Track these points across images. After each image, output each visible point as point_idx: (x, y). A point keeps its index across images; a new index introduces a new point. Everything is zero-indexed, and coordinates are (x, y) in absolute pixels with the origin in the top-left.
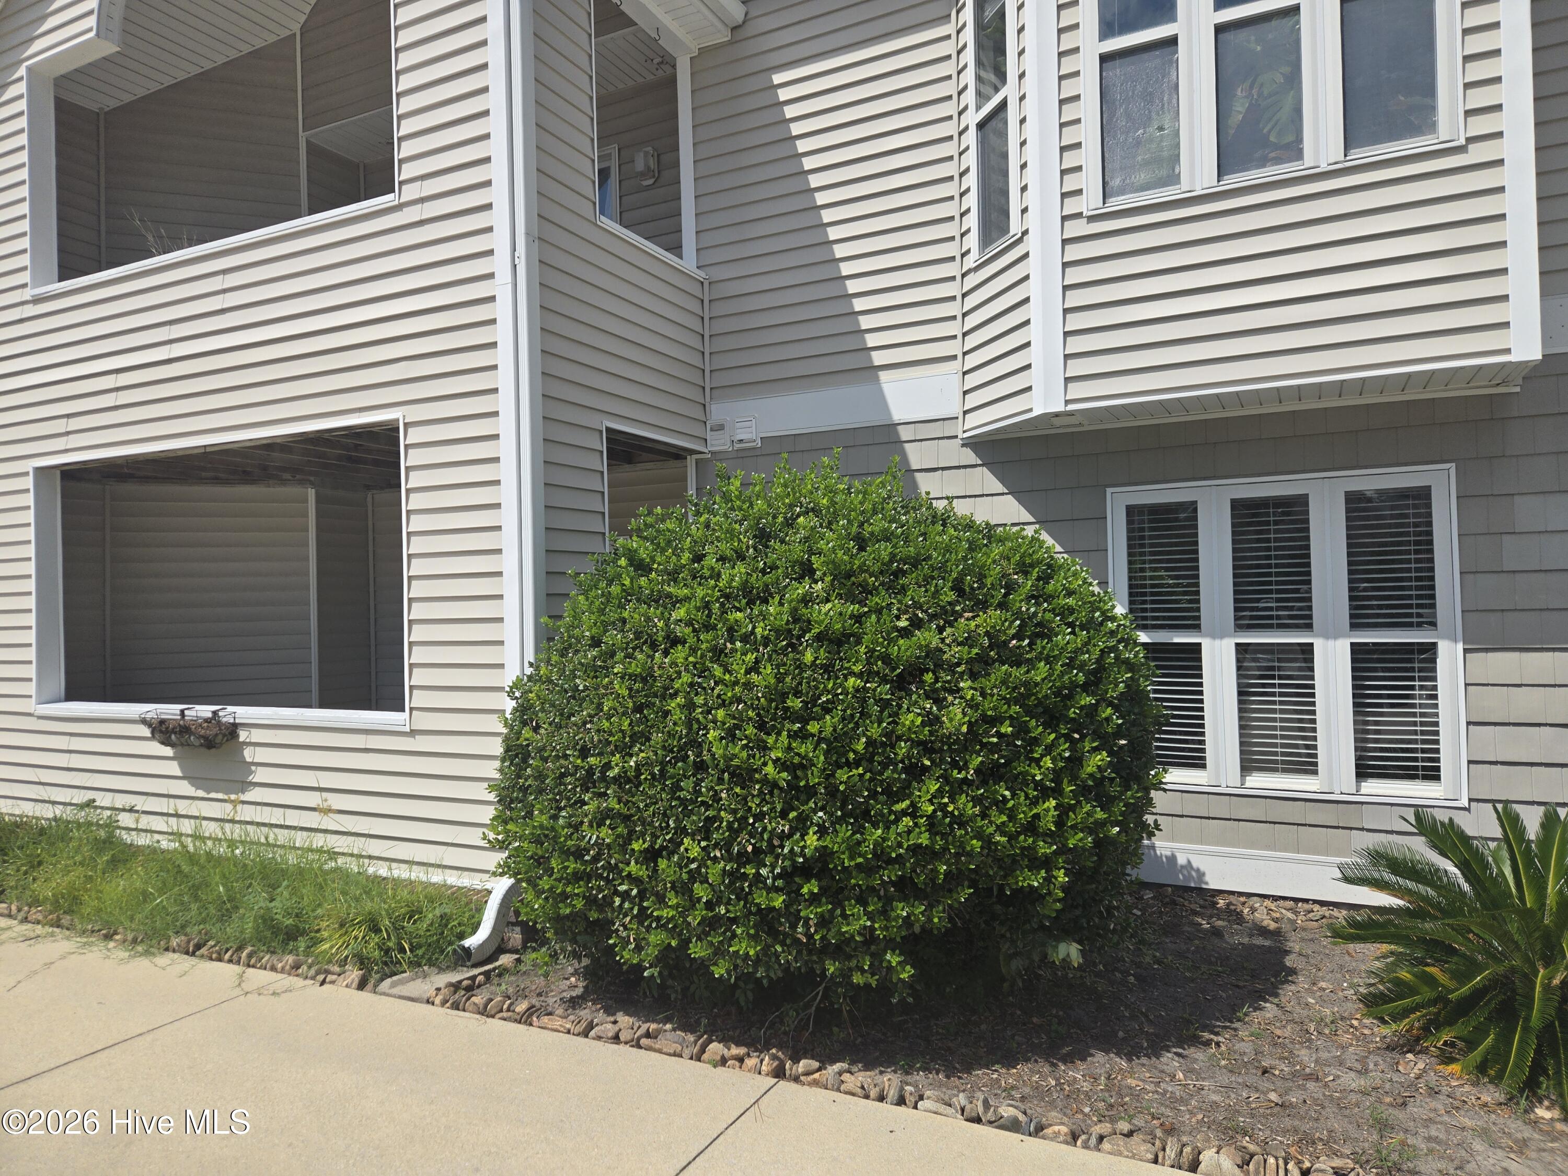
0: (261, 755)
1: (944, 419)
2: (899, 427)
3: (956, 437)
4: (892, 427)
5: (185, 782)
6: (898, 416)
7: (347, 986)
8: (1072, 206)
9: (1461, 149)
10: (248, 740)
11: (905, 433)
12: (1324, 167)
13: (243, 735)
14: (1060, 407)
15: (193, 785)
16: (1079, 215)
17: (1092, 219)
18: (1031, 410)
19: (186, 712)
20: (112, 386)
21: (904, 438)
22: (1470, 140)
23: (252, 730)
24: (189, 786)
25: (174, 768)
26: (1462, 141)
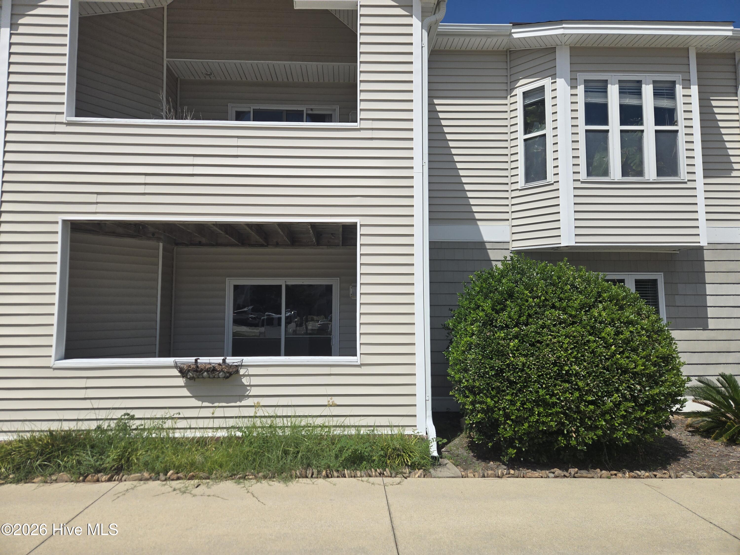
0: (255, 381)
1: (504, 242)
2: (486, 243)
3: (509, 249)
4: (483, 243)
5: (193, 399)
6: (486, 239)
7: (419, 477)
8: (577, 177)
9: (685, 183)
10: (246, 373)
11: (488, 246)
12: (651, 181)
13: (242, 372)
14: (574, 244)
15: (199, 400)
16: (579, 180)
17: (582, 182)
18: (560, 244)
19: (198, 360)
20: (143, 182)
21: (488, 248)
22: (689, 180)
23: (249, 368)
24: (197, 401)
25: (185, 392)
26: (686, 181)
